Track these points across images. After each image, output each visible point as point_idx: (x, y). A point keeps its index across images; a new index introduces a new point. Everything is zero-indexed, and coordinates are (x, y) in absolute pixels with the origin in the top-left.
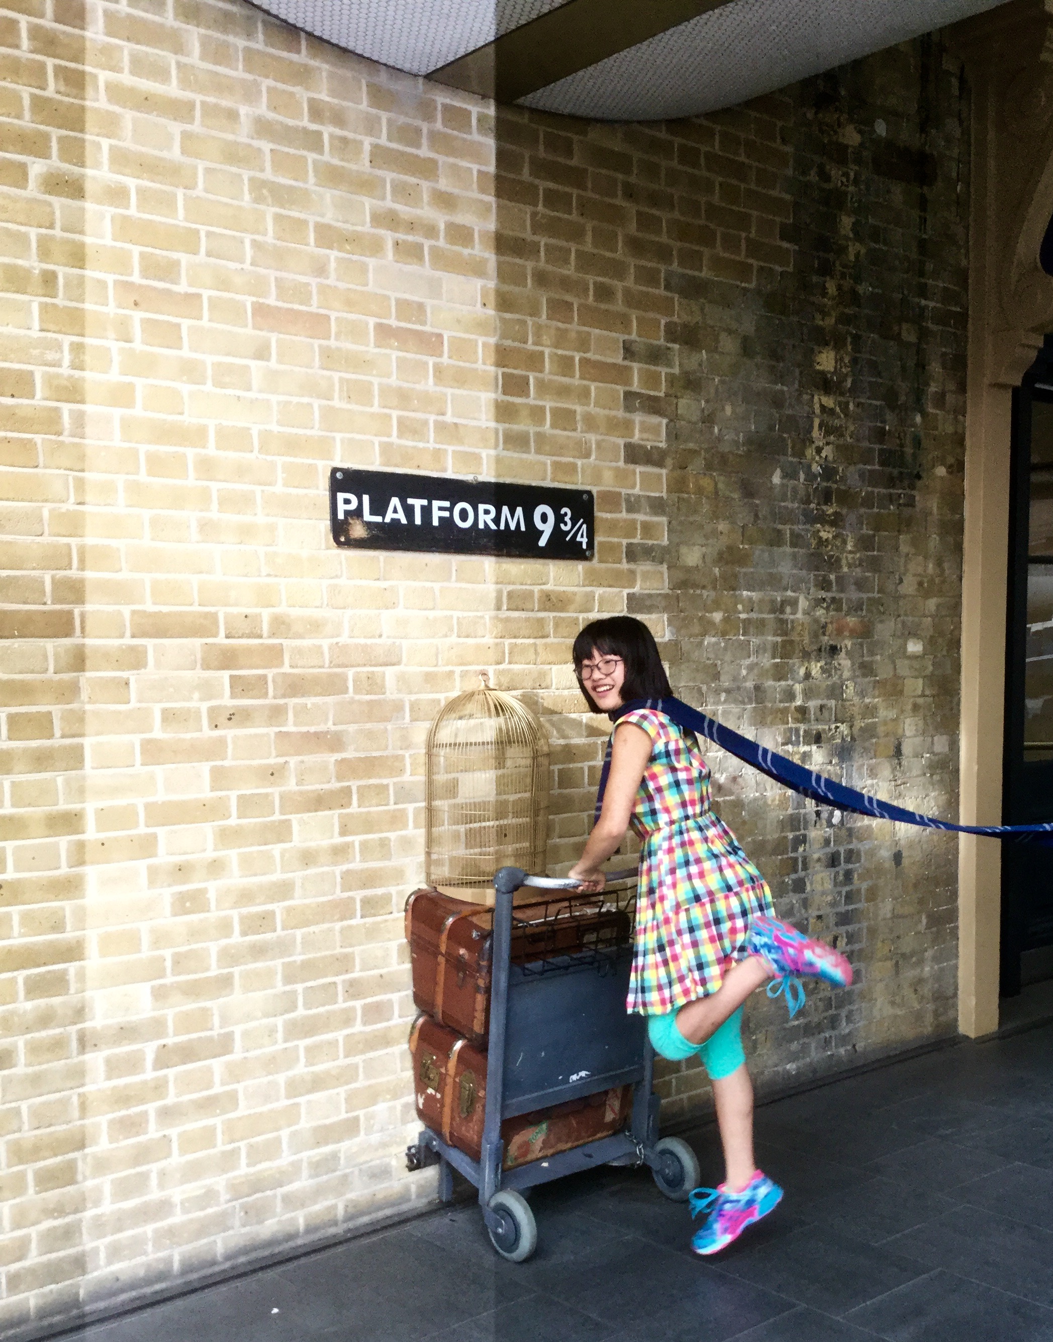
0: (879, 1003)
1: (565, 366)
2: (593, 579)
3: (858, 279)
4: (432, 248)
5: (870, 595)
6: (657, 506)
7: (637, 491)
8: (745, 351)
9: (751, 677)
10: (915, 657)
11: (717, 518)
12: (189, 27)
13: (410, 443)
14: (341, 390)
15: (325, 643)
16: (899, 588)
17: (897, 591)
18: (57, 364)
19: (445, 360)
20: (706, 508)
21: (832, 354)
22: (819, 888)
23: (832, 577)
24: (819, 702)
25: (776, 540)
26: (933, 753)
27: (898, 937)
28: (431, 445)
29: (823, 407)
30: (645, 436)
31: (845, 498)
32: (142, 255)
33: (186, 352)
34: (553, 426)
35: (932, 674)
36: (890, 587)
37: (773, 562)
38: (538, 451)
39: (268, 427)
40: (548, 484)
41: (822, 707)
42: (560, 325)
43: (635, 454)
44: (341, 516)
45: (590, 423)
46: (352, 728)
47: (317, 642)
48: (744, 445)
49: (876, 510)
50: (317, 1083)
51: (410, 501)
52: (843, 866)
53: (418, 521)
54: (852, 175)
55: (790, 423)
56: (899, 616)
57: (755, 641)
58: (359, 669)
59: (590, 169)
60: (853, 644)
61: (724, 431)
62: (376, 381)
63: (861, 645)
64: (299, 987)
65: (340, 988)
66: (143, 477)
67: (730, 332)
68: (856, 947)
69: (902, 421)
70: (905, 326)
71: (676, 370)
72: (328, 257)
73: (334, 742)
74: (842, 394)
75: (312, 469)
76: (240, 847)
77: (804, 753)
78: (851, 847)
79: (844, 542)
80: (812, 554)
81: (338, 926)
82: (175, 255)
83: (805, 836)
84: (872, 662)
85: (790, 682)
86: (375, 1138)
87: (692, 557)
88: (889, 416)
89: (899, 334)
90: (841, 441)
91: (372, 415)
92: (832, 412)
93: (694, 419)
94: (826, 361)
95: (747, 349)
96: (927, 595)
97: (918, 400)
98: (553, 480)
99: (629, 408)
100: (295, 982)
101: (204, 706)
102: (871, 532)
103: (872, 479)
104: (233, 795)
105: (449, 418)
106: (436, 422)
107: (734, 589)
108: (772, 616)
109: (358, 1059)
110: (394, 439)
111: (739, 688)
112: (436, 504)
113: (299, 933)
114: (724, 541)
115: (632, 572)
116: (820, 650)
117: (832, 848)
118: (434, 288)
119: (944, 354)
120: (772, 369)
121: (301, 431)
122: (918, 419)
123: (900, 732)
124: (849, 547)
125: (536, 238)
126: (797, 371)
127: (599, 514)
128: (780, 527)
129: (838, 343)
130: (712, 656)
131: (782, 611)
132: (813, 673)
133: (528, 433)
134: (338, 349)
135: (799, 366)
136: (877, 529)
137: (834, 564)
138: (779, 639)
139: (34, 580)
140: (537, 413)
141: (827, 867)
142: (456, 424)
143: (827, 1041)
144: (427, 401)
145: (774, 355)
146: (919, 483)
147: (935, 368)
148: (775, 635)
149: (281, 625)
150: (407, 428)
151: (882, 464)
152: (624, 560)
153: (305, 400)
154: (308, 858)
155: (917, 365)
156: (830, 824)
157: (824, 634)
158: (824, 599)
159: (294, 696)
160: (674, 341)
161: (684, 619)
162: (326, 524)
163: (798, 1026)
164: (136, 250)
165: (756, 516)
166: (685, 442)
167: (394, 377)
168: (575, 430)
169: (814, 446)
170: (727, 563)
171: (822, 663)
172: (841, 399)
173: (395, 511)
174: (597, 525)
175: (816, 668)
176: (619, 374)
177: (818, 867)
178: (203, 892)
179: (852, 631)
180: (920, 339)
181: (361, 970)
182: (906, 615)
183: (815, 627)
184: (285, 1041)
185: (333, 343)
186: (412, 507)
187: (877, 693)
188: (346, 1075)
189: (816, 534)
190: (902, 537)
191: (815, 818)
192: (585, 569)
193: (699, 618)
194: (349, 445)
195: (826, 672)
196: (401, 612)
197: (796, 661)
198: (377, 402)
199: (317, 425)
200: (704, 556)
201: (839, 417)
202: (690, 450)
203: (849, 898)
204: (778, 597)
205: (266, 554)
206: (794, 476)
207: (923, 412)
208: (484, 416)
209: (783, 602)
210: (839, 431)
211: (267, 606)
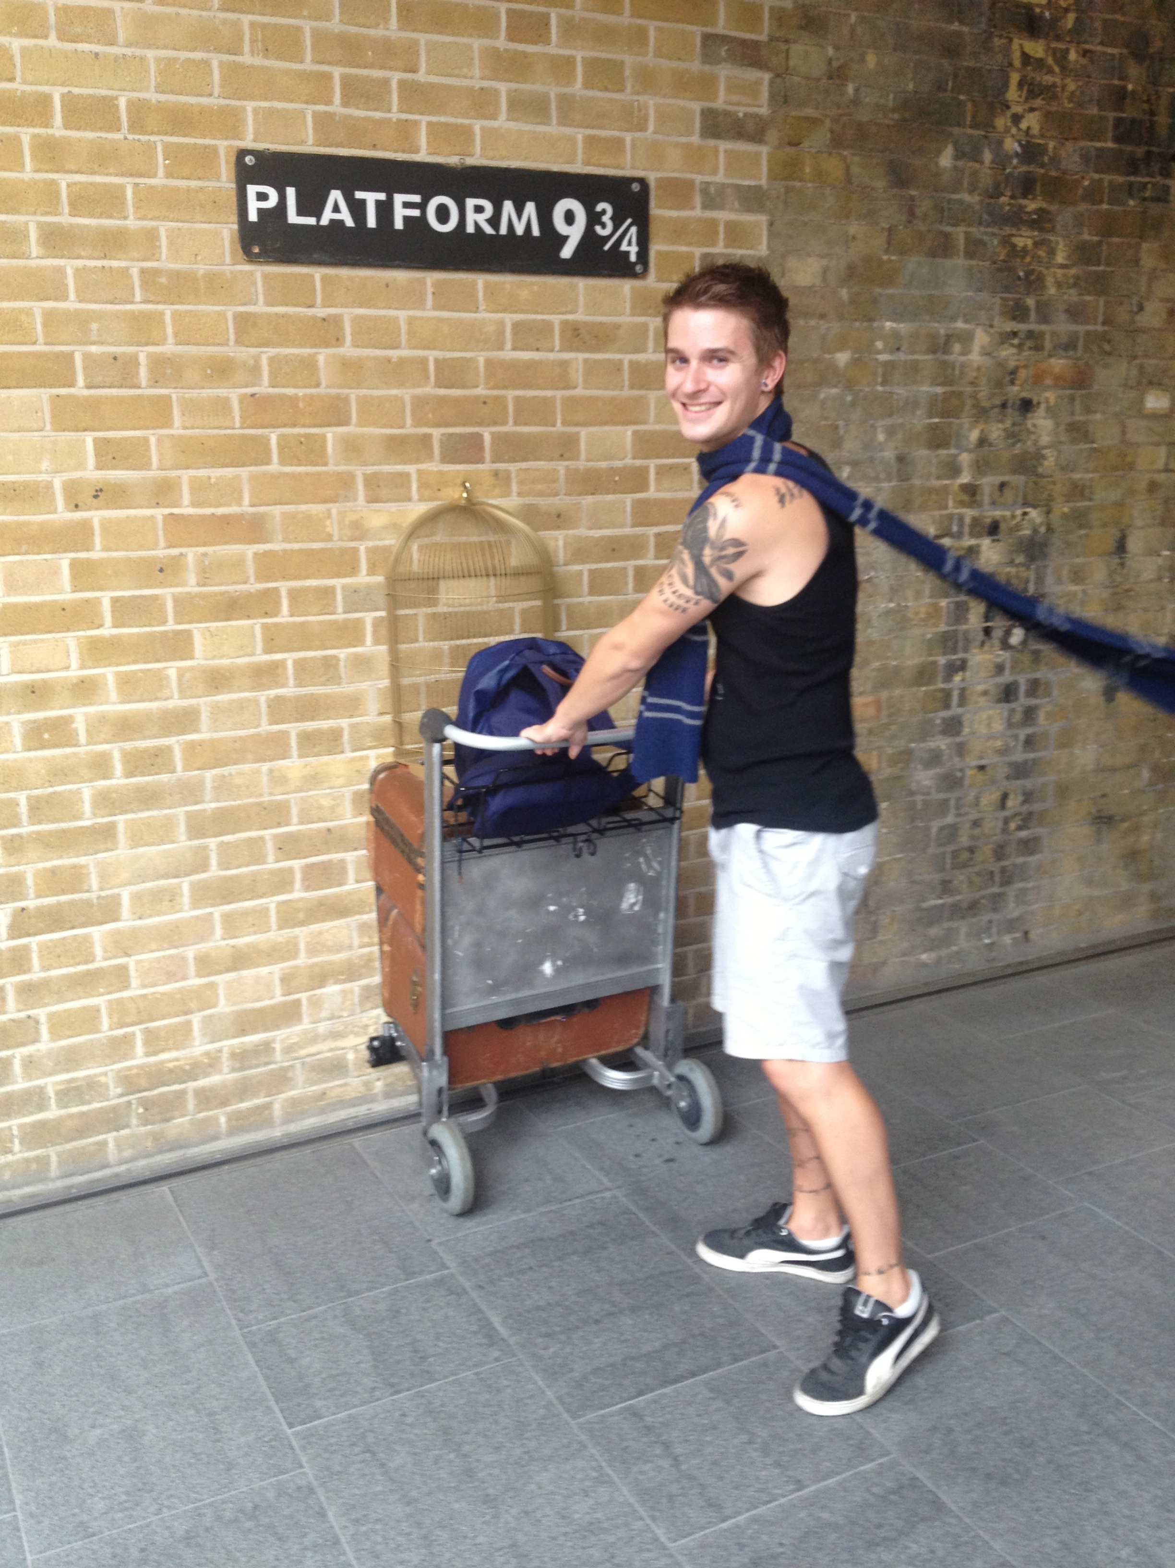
2: (648, 307)
5: (1090, 328)
6: (752, 200)
7: (718, 179)
9: (892, 443)
10: (1154, 416)
11: (847, 217)
13: (364, 113)
14: (253, 41)
16: (1138, 318)
17: (1133, 322)
20: (829, 202)
22: (983, 730)
23: (1030, 302)
24: (998, 479)
25: (941, 248)
27: (1104, 796)
28: (395, 116)
29: (1026, 58)
30: (735, 98)
31: (1058, 188)
34: (587, 85)
36: (1122, 315)
37: (934, 281)
38: (563, 122)
39: (142, 95)
40: (577, 168)
41: (1002, 486)
43: (719, 125)
44: (253, 217)
45: (647, 80)
46: (277, 511)
47: (222, 392)
48: (894, 110)
49: (1105, 206)
50: (239, 960)
51: (358, 195)
52: (1023, 701)
53: (371, 223)
55: (971, 78)
56: (1135, 357)
57: (901, 391)
58: (286, 431)
60: (1059, 398)
61: (864, 92)
62: (307, 26)
63: (1072, 398)
64: (212, 842)
65: (270, 846)
68: (1037, 807)
71: (788, 4)
73: (252, 529)
74: (1058, 37)
75: (210, 153)
76: (118, 665)
78: (1037, 674)
79: (1052, 252)
80: (999, 269)
81: (265, 767)
83: (964, 661)
84: (1086, 423)
85: (953, 451)
86: (323, 1027)
87: (805, 275)
88: (1134, 70)
90: (1054, 107)
91: (304, 76)
92: (1040, 63)
93: (815, 74)
98: (587, 164)
99: (708, 59)
101: (58, 480)
102: (1096, 238)
103: (1103, 162)
104: (105, 597)
105: (422, 76)
106: (402, 84)
107: (870, 319)
108: (929, 357)
109: (298, 932)
110: (336, 107)
111: (872, 460)
112: (400, 198)
113: (209, 775)
114: (856, 252)
116: (1004, 406)
117: (1007, 677)
121: (192, 100)
123: (1126, 520)
124: (1060, 259)
126: (985, 5)
127: (658, 211)
128: (948, 229)
130: (831, 413)
131: (947, 351)
132: (992, 437)
133: (547, 97)
136: (1108, 232)
137: (1034, 283)
138: (939, 390)
140: (563, 66)
141: (999, 701)
142: (432, 85)
143: (984, 927)
144: (390, 53)
148: (934, 383)
149: (167, 370)
150: (355, 94)
151: (1117, 139)
153: (198, 55)
154: (217, 680)
156: (1005, 645)
157: (1013, 382)
158: (1015, 334)
159: (190, 467)
162: (229, 230)
165: (912, 215)
166: (801, 106)
167: (336, 19)
168: (621, 91)
169: (1009, 113)
170: (861, 282)
171: (1008, 423)
172: (1056, 44)
173: (336, 210)
174: (655, 228)
175: (996, 431)
176: (695, 9)
177: (982, 702)
178: (69, 720)
179: (1058, 378)
181: (301, 823)
182: (1146, 356)
183: (999, 373)
186: (363, 203)
187: (1091, 465)
188: (281, 951)
189: (1006, 241)
190: (1145, 246)
191: (981, 636)
192: (633, 289)
193: (816, 361)
194: (267, 117)
195: (1013, 436)
196: (348, 350)
197: (966, 421)
198: (308, 58)
199: (217, 91)
200: (825, 271)
201: (1050, 71)
202: (808, 119)
203: (1029, 743)
204: (942, 329)
205: (143, 271)
206: (975, 156)
208: (478, 72)
209: (948, 337)
210: (1049, 92)
211: (146, 344)
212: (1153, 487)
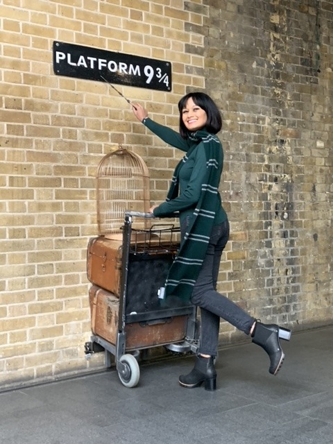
0: (309, 303)
1: (158, 9)
2: (172, 99)
5: (299, 119)
6: (200, 72)
7: (191, 64)
8: (239, 11)
9: (244, 149)
10: (320, 148)
11: (227, 79)
13: (90, 35)
14: (59, 10)
15: (50, 115)
17: (311, 119)
19: (105, 2)
20: (222, 75)
21: (278, 17)
23: (281, 110)
24: (276, 164)
25: (255, 92)
26: (329, 191)
27: (317, 273)
28: (99, 36)
29: (275, 38)
30: (194, 42)
31: (286, 77)
34: (153, 33)
35: (329, 157)
36: (308, 116)
37: (253, 101)
38: (146, 44)
39: (26, 22)
40: (151, 57)
41: (277, 166)
43: (189, 49)
44: (58, 61)
45: (170, 34)
46: (61, 152)
47: (46, 114)
48: (239, 49)
49: (300, 83)
50: (44, 308)
51: (89, 58)
52: (289, 238)
53: (92, 67)
55: (260, 43)
56: (312, 130)
57: (246, 134)
58: (65, 127)
60: (291, 140)
61: (230, 43)
62: (74, 8)
63: (295, 141)
67: (232, 3)
68: (297, 275)
69: (311, 48)
70: (310, 8)
71: (208, 16)
73: (53, 158)
74: (283, 33)
75: (45, 41)
77: (270, 185)
78: (293, 229)
79: (286, 96)
80: (271, 99)
81: (54, 239)
83: (271, 222)
84: (300, 149)
85: (262, 154)
86: (70, 337)
87: (217, 95)
88: (305, 45)
89: (308, 11)
90: (283, 53)
91: (73, 22)
92: (278, 40)
93: (216, 37)
94: (275, 19)
95: (239, 10)
96: (325, 122)
97: (318, 39)
98: (153, 56)
99: (187, 29)
100: (34, 262)
102: (298, 93)
103: (298, 70)
104: (7, 176)
105: (106, 26)
106: (101, 27)
107: (236, 111)
108: (253, 124)
109: (63, 300)
110: (82, 32)
111: (238, 154)
112: (100, 60)
114: (230, 90)
116: (276, 141)
117: (284, 229)
119: (328, 22)
120: (251, 20)
121: (41, 25)
122: (318, 47)
123: (314, 181)
124: (288, 98)
126: (263, 22)
127: (173, 72)
128: (256, 86)
129: (280, 12)
131: (258, 123)
132: (273, 151)
133: (142, 36)
135: (263, 20)
136: (301, 91)
137: (281, 104)
138: (257, 134)
140: (146, 28)
141: (282, 237)
142: (109, 29)
143: (284, 317)
144: (98, 18)
145: (252, 14)
146: (319, 74)
147: (324, 26)
148: (255, 132)
149: (30, 105)
150: (87, 28)
151: (302, 64)
153: (43, 13)
154: (41, 207)
155: (316, 25)
156: (283, 219)
157: (278, 134)
158: (277, 119)
159: (36, 136)
160: (207, 4)
162: (51, 65)
163: (270, 309)
165: (245, 81)
166: (213, 45)
167: (83, 7)
168: (163, 36)
169: (271, 54)
170: (233, 99)
171: (277, 147)
172: (282, 35)
173: (82, 61)
174: (173, 77)
175: (274, 148)
176: (183, 15)
177: (277, 237)
179: (291, 134)
180: (317, 14)
181: (65, 260)
182: (316, 130)
183: (274, 131)
184: (29, 288)
186: (90, 61)
187: (303, 162)
188: (57, 307)
189: (273, 91)
190: (312, 96)
191: (275, 214)
192: (167, 95)
194: (62, 33)
195: (279, 150)
196: (84, 104)
197: (266, 145)
198: (75, 16)
199: (48, 23)
200: (222, 95)
201: (282, 43)
202: (215, 49)
203: (293, 252)
204: (256, 116)
205: (24, 74)
206: (262, 65)
207: (320, 44)
208: (122, 27)
209: (258, 119)
210: (282, 49)
211: (24, 96)
212: (321, 171)
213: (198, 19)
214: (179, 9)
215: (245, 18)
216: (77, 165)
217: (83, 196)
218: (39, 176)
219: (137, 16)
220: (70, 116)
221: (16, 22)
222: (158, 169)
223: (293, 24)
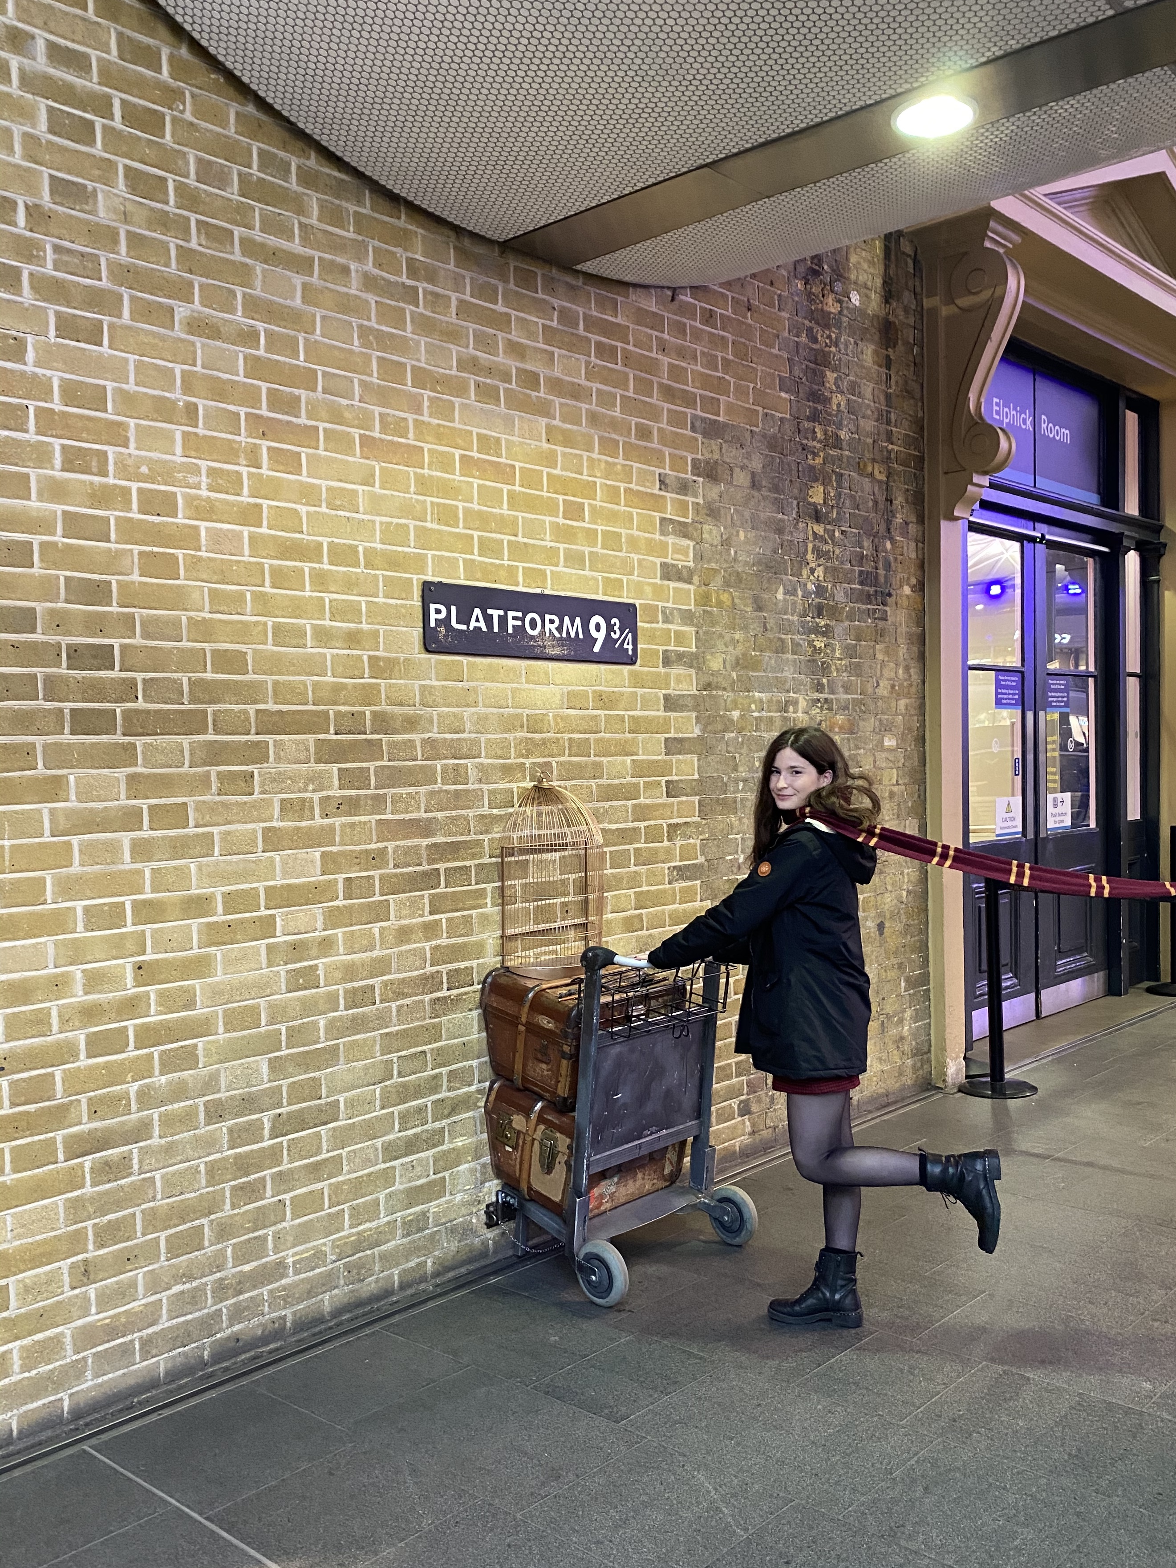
1: (613, 495)
2: (637, 681)
3: (840, 426)
4: (506, 390)
5: (854, 696)
6: (688, 617)
7: (670, 605)
10: (890, 750)
11: (734, 629)
12: (309, 192)
13: (489, 561)
14: (432, 514)
15: (417, 738)
16: (876, 690)
17: (874, 693)
18: (198, 486)
19: (517, 488)
20: (725, 620)
21: (821, 489)
23: (825, 681)
25: (781, 649)
27: (883, 999)
28: (506, 563)
29: (815, 535)
30: (676, 556)
31: (834, 612)
32: (268, 389)
33: (304, 478)
34: (604, 546)
35: (904, 766)
36: (869, 688)
37: (778, 668)
38: (591, 569)
39: (372, 545)
40: (600, 597)
42: (609, 459)
43: (669, 572)
44: (433, 624)
45: (633, 544)
46: (440, 815)
47: (410, 737)
48: (754, 565)
49: (857, 623)
50: (410, 1146)
51: (490, 611)
53: (496, 629)
54: (833, 336)
55: (789, 547)
56: (877, 714)
57: (764, 736)
58: (446, 762)
59: (631, 326)
61: (739, 553)
62: (460, 505)
63: (846, 740)
64: (395, 1056)
65: (429, 1056)
66: (268, 589)
67: (742, 468)
69: (876, 547)
70: (876, 466)
71: (701, 501)
72: (422, 395)
74: (829, 524)
75: (408, 583)
76: (346, 927)
79: (833, 651)
80: (809, 661)
81: (428, 998)
82: (296, 392)
84: (856, 755)
86: (458, 1198)
87: (715, 663)
88: (866, 543)
89: (872, 474)
90: (830, 564)
91: (458, 536)
92: (821, 538)
93: (715, 543)
94: (817, 495)
95: (755, 483)
96: (898, 696)
97: (889, 530)
98: (605, 594)
99: (663, 533)
100: (391, 1052)
101: (316, 797)
102: (853, 642)
103: (854, 596)
104: (340, 878)
105: (520, 539)
106: (509, 543)
107: (748, 691)
108: (778, 714)
109: (445, 1122)
110: (475, 556)
112: (511, 614)
113: (394, 1006)
114: (740, 649)
115: (668, 675)
118: (509, 423)
119: (908, 490)
120: (775, 501)
121: (400, 549)
122: (888, 545)
124: (837, 655)
125: (589, 384)
126: (795, 502)
127: (639, 624)
128: (783, 636)
129: (825, 480)
130: (732, 750)
131: (786, 711)
133: (583, 553)
134: (431, 477)
135: (796, 499)
136: (858, 639)
137: (825, 669)
139: (175, 681)
140: (591, 535)
142: (525, 544)
144: (504, 524)
145: (776, 489)
146: (890, 600)
149: (383, 723)
150: (484, 547)
151: (861, 583)
152: (661, 665)
153: (403, 521)
154: (403, 935)
155: (887, 500)
158: (818, 700)
159: (393, 786)
160: (699, 476)
161: (709, 717)
162: (419, 633)
164: (264, 386)
165: (765, 628)
166: (709, 562)
167: (475, 502)
168: (621, 551)
169: (808, 567)
170: (742, 668)
172: (828, 527)
173: (477, 621)
174: (640, 634)
176: (656, 503)
178: (315, 968)
179: (840, 728)
180: (888, 477)
181: (447, 1039)
182: (882, 713)
185: (426, 471)
186: (491, 616)
188: (434, 1140)
189: (811, 643)
190: (877, 647)
192: (629, 672)
193: (721, 716)
194: (438, 560)
196: (481, 710)
198: (461, 523)
199: (412, 545)
200: (724, 661)
201: (826, 543)
202: (711, 569)
204: (783, 697)
205: (370, 657)
206: (794, 593)
207: (891, 539)
208: (548, 537)
209: (787, 702)
210: (826, 555)
211: (370, 705)
212: (892, 795)
213: (682, 507)
214: (649, 490)
215: (765, 498)
216: (468, 838)
217: (480, 902)
218: (398, 871)
219: (574, 511)
220: (455, 736)
221: (350, 546)
222: (614, 827)
223: (848, 502)
